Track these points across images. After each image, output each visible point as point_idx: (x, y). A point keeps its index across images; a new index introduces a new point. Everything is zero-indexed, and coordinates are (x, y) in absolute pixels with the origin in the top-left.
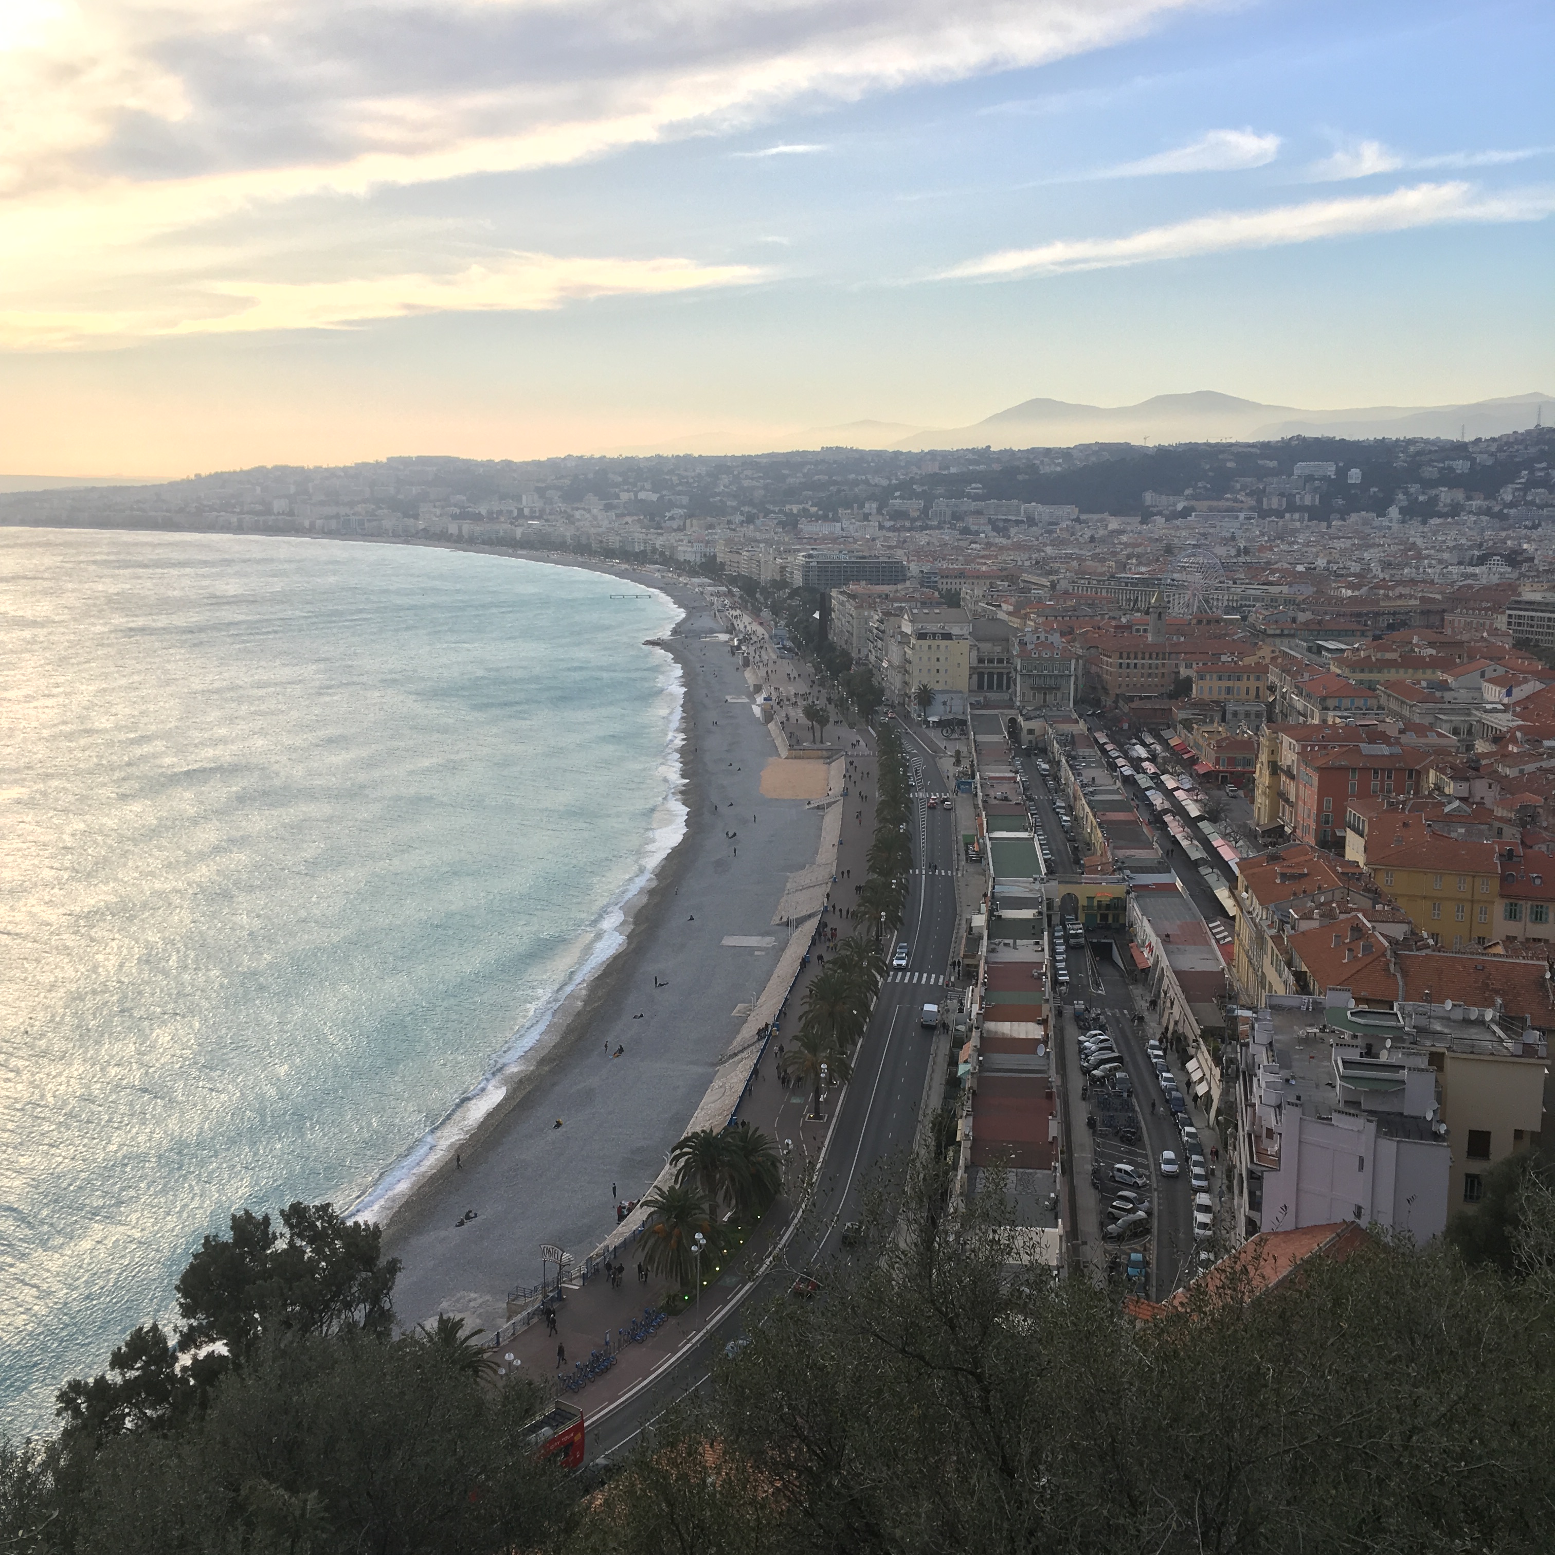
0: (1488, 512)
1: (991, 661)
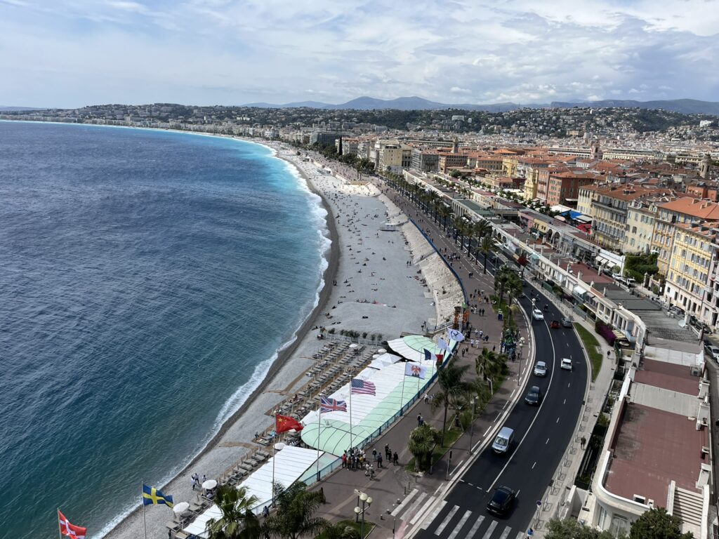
0: (508, 132)
1: (406, 157)
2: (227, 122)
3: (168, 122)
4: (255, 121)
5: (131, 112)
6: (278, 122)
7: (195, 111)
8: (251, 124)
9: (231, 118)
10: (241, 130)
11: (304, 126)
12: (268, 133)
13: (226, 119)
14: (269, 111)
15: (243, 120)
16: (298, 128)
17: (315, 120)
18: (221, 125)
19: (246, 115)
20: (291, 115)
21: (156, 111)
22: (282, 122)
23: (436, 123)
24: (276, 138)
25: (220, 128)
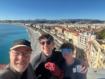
0: (57, 24)
7: (12, 21)
8: (21, 23)
9: (18, 22)
10: (19, 24)
14: (23, 21)
16: (28, 23)
23: (47, 23)
24: (24, 25)
25: (16, 24)
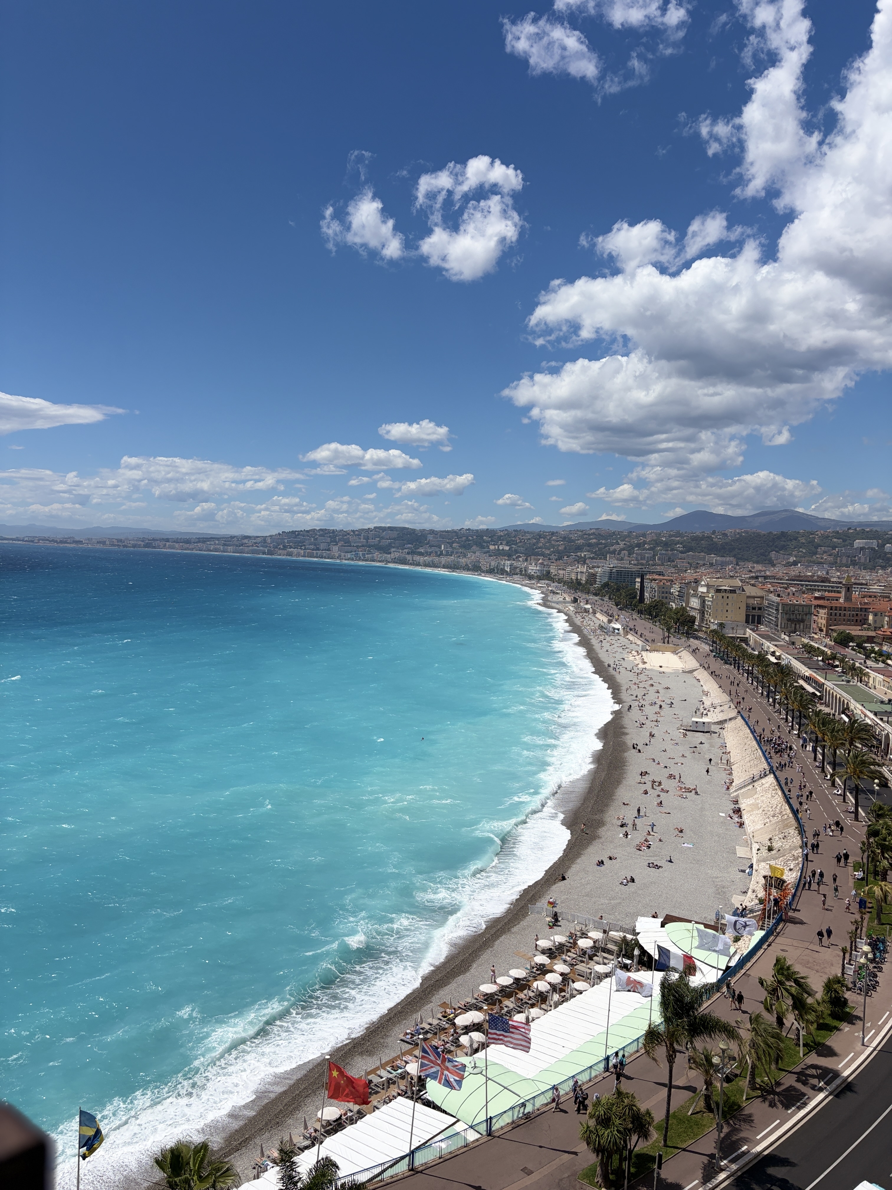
1: (754, 609)
2: (475, 553)
3: (390, 553)
4: (516, 552)
5: (340, 540)
6: (553, 552)
7: (430, 537)
8: (509, 555)
9: (482, 547)
10: (494, 564)
11: (593, 558)
12: (533, 569)
13: (474, 547)
14: (540, 536)
15: (499, 549)
17: (612, 548)
18: (465, 556)
19: (504, 542)
20: (573, 541)
21: (376, 536)
22: (558, 552)
23: (825, 552)
24: (545, 576)
